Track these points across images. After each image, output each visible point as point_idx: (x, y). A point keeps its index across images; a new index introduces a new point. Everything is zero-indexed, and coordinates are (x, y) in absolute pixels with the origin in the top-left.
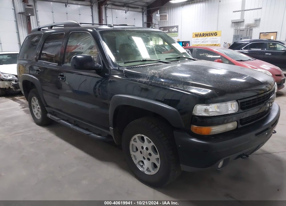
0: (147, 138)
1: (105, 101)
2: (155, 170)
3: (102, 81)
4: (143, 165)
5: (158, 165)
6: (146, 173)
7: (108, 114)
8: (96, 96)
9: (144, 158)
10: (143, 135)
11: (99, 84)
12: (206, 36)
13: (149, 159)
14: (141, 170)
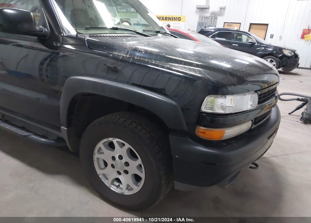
0: (117, 141)
1: (54, 88)
2: (138, 184)
3: (52, 56)
4: (119, 185)
5: (142, 175)
6: (127, 193)
7: (59, 107)
8: (43, 80)
9: (119, 173)
10: (111, 139)
11: (48, 61)
12: (169, 20)
13: (126, 172)
14: (118, 192)
